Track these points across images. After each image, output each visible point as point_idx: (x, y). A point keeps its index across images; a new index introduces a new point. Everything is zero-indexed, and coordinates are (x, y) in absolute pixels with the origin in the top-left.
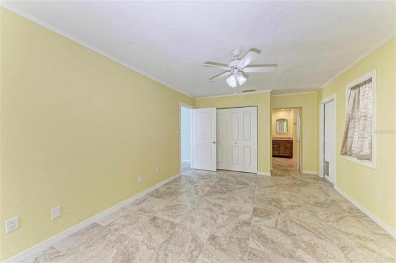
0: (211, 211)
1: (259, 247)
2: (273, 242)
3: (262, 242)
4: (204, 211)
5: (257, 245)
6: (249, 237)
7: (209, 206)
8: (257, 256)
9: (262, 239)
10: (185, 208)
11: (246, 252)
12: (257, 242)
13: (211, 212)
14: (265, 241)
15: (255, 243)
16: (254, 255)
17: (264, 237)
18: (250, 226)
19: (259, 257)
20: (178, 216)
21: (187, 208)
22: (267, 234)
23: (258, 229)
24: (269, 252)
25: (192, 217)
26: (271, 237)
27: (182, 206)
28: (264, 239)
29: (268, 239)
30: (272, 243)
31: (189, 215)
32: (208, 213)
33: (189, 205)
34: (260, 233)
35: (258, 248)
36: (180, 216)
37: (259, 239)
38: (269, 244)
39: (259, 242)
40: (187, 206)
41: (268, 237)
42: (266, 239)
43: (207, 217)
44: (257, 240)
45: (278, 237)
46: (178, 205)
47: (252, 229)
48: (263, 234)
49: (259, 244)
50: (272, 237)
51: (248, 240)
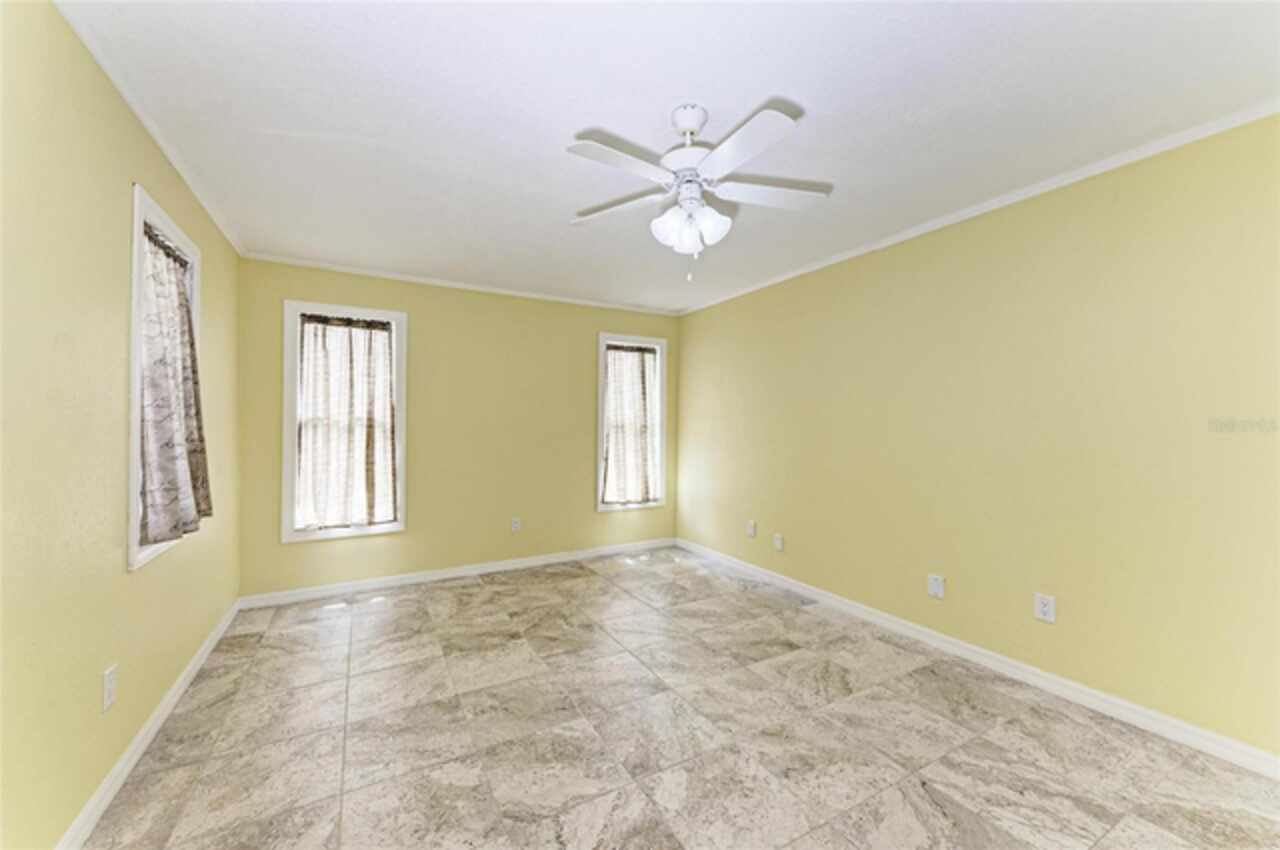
1: (564, 728)
2: (542, 759)
3: (565, 741)
5: (571, 729)
6: (600, 733)
8: (557, 709)
9: (571, 749)
11: (580, 705)
12: (577, 734)
14: (561, 750)
15: (577, 730)
16: (564, 709)
17: (567, 756)
18: (624, 764)
19: (553, 709)
22: (566, 771)
23: (599, 769)
24: (539, 733)
26: (553, 768)
28: (567, 752)
29: (556, 758)
30: (543, 756)
34: (585, 760)
35: (565, 724)
37: (578, 743)
38: (549, 748)
39: (571, 737)
41: (559, 766)
42: (561, 754)
44: (578, 739)
45: (535, 783)
47: (613, 761)
48: (576, 763)
49: (568, 734)
50: (551, 771)
51: (595, 727)
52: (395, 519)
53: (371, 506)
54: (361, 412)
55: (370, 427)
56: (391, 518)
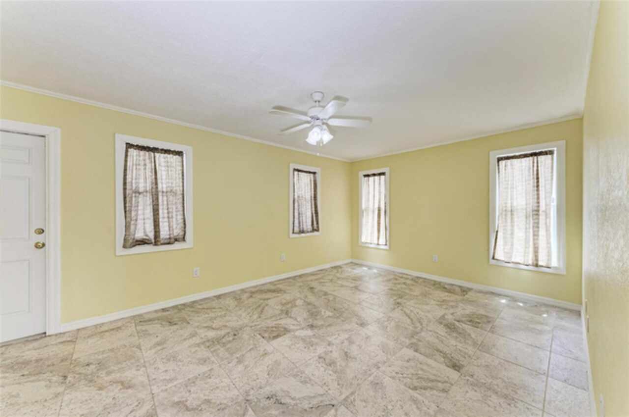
0: (346, 353)
4: (359, 356)
7: (344, 364)
10: (397, 373)
13: (349, 351)
20: (410, 359)
21: (394, 374)
25: (384, 352)
27: (405, 381)
31: (389, 357)
32: (354, 350)
33: (387, 381)
36: (406, 359)
40: (393, 378)
43: (359, 345)
46: (415, 388)
52: (386, 245)
53: (378, 238)
54: (376, 206)
55: (379, 210)
56: (384, 243)
